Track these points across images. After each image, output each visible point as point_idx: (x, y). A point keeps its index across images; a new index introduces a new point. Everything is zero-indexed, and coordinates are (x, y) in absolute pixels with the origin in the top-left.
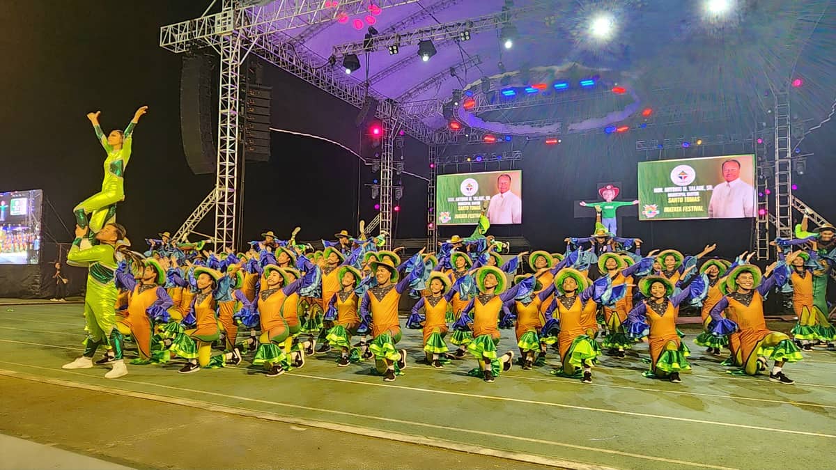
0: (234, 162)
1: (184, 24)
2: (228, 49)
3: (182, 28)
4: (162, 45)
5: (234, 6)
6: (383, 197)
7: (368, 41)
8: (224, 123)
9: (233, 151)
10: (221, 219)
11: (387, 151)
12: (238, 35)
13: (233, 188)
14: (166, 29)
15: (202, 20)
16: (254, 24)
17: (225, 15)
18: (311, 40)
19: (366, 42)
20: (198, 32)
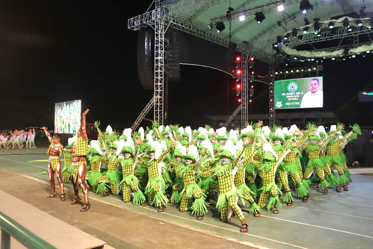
0: (162, 83)
1: (138, 17)
2: (158, 27)
3: (137, 19)
4: (129, 28)
5: (160, 6)
6: (243, 95)
7: (229, 14)
8: (157, 64)
9: (161, 77)
10: (157, 112)
11: (245, 70)
12: (163, 19)
13: (162, 96)
14: (131, 20)
15: (146, 14)
16: (170, 13)
17: (157, 10)
18: (200, 16)
19: (227, 16)
20: (145, 19)
